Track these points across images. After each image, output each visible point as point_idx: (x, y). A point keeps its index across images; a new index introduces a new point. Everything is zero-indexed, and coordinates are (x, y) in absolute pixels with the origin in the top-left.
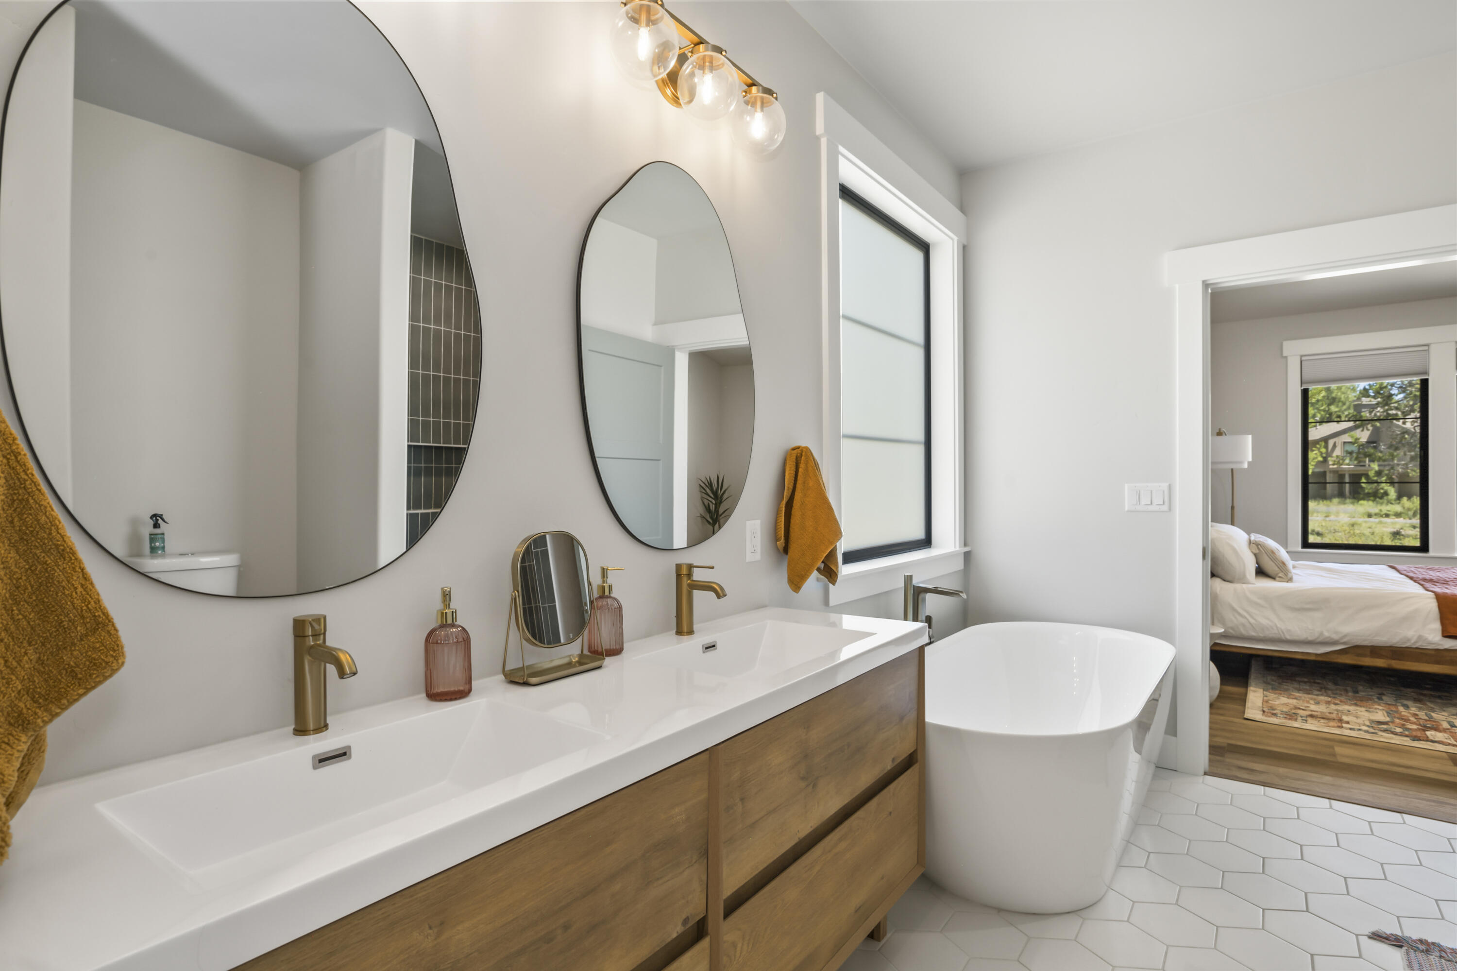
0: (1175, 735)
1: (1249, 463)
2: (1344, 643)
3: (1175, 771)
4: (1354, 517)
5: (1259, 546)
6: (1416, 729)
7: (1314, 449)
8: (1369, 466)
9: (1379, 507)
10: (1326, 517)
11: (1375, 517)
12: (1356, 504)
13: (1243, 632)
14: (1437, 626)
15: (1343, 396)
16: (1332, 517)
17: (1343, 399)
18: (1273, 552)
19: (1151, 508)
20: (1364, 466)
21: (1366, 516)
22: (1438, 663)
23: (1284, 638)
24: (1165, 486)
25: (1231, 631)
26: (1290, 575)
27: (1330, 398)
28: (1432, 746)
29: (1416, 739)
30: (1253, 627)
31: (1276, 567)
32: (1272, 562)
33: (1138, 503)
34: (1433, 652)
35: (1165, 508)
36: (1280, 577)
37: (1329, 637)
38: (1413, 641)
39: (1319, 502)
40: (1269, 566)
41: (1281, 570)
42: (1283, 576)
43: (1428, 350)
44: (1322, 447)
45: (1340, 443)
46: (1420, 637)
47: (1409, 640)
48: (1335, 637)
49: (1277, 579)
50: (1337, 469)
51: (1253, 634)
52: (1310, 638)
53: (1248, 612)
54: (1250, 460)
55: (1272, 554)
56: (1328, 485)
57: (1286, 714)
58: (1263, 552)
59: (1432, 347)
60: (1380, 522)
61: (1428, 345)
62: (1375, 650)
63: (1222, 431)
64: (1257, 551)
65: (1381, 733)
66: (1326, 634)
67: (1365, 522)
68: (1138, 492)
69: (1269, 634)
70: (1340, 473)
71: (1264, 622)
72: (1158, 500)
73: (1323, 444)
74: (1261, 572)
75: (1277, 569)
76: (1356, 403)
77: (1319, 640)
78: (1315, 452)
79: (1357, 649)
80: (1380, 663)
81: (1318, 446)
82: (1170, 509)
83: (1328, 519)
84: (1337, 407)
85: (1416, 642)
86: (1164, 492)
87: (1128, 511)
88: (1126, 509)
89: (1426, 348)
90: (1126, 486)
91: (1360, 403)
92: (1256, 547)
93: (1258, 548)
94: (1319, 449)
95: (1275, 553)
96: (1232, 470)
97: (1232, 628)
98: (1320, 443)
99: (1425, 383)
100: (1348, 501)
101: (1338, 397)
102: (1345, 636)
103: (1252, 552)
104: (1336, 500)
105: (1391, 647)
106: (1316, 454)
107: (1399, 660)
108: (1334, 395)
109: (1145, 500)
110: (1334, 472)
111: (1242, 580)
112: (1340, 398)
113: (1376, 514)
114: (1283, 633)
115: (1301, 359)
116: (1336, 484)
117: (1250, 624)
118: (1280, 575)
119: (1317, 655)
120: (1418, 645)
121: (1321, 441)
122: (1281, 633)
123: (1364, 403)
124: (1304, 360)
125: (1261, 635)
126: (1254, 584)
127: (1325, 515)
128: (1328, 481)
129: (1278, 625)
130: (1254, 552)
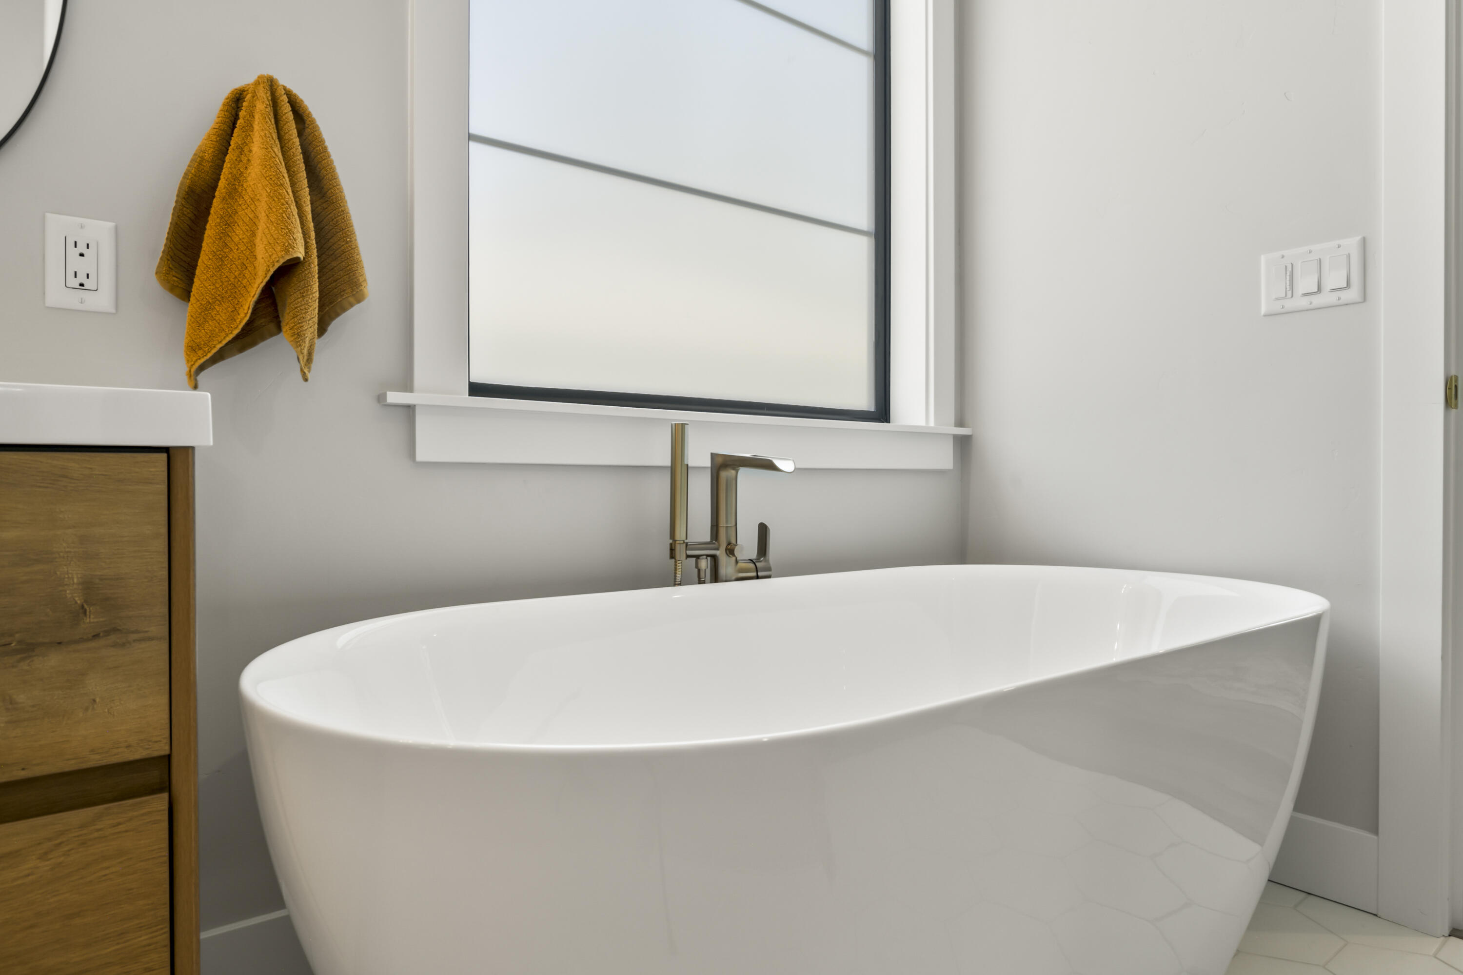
0: (1375, 830)
3: (1376, 915)
19: (1317, 300)
24: (1351, 244)
33: (1289, 293)
35: (1353, 294)
68: (1289, 268)
72: (1334, 278)
82: (1365, 299)
86: (1349, 256)
87: (1265, 316)
88: (1263, 310)
90: (1263, 258)
109: (1306, 283)
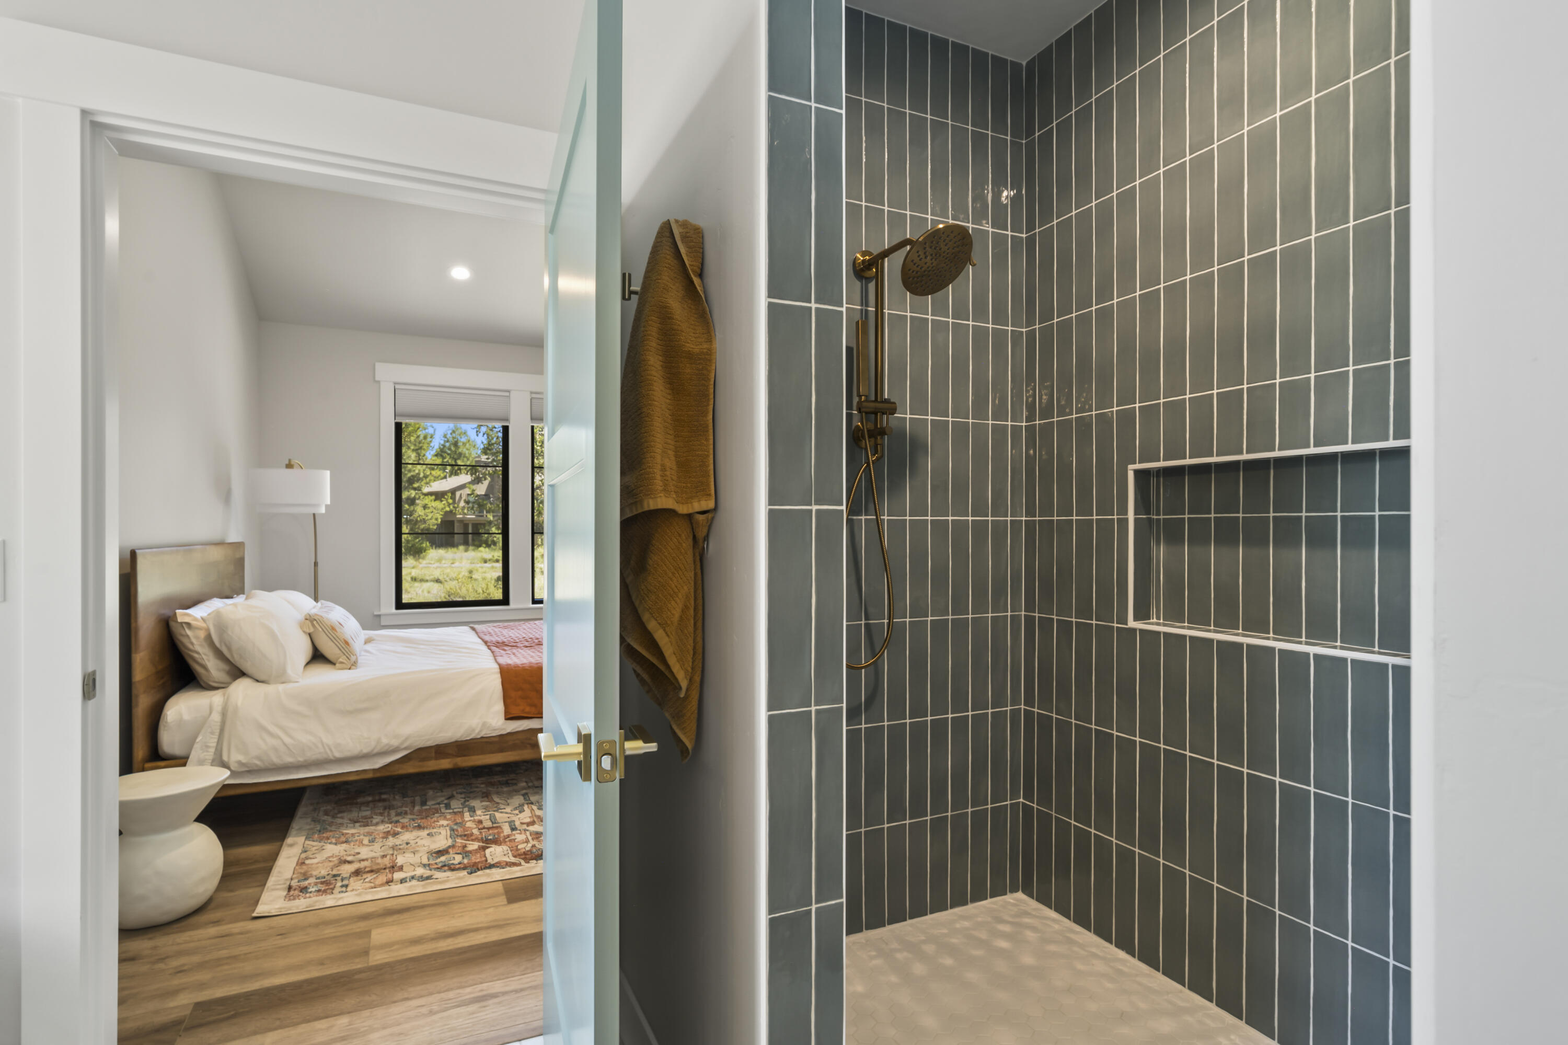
1: (327, 506)
2: (405, 749)
4: (473, 563)
5: (315, 622)
6: (476, 850)
7: (443, 499)
8: (486, 516)
9: (493, 553)
10: (452, 563)
11: (489, 562)
12: (476, 551)
13: (276, 760)
14: (500, 707)
15: (467, 452)
16: (457, 564)
17: (467, 455)
18: (333, 629)
20: (483, 516)
21: (483, 563)
22: (502, 750)
23: (332, 758)
25: (258, 762)
26: (353, 658)
27: (457, 453)
28: (488, 875)
29: (474, 868)
30: (288, 748)
31: (337, 649)
32: (332, 643)
34: (497, 739)
36: (342, 663)
37: (387, 745)
38: (477, 731)
39: (448, 549)
40: (328, 648)
41: (343, 652)
42: (345, 661)
43: (509, 397)
44: (449, 498)
45: (465, 495)
46: (484, 724)
47: (473, 730)
48: (395, 743)
49: (337, 665)
50: (462, 519)
51: (289, 759)
52: (365, 751)
53: (282, 728)
54: (328, 502)
55: (332, 630)
56: (456, 536)
57: (322, 883)
58: (320, 629)
59: (512, 393)
60: (493, 567)
61: (509, 391)
62: (440, 750)
63: (292, 463)
64: (312, 630)
65: (438, 875)
66: (385, 741)
67: (482, 567)
69: (311, 755)
70: (465, 522)
71: (304, 738)
73: (450, 495)
74: (317, 657)
75: (338, 651)
76: (477, 459)
77: (376, 751)
78: (443, 503)
79: (420, 753)
80: (445, 764)
81: (446, 497)
83: (453, 565)
84: (463, 461)
85: (481, 731)
89: (507, 394)
91: (479, 459)
92: (310, 624)
93: (313, 625)
94: (447, 500)
95: (336, 630)
96: (314, 515)
97: (258, 758)
98: (448, 494)
99: (506, 429)
100: (471, 548)
101: (463, 452)
102: (406, 739)
103: (304, 632)
104: (461, 548)
105: (456, 742)
106: (444, 504)
107: (465, 756)
108: (460, 450)
110: (461, 521)
111: (281, 677)
112: (465, 454)
113: (490, 560)
114: (331, 750)
115: (395, 387)
116: (462, 535)
117: (285, 744)
118: (341, 660)
119: (374, 770)
120: (483, 734)
121: (449, 493)
122: (329, 752)
123: (483, 460)
124: (398, 389)
125: (301, 759)
126: (297, 682)
127: (451, 562)
128: (456, 531)
129: (325, 740)
130: (308, 631)
